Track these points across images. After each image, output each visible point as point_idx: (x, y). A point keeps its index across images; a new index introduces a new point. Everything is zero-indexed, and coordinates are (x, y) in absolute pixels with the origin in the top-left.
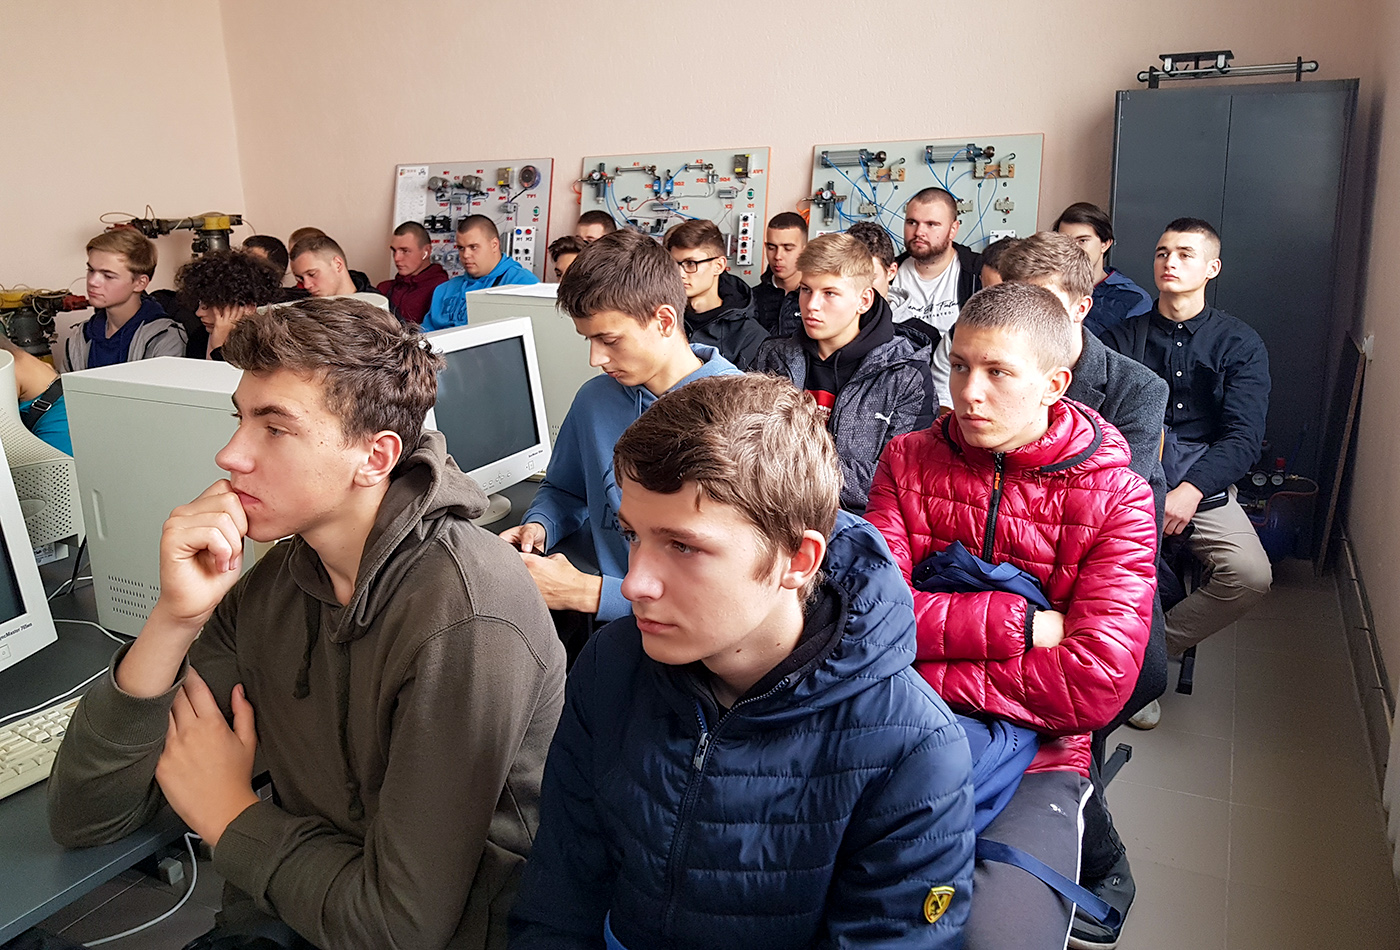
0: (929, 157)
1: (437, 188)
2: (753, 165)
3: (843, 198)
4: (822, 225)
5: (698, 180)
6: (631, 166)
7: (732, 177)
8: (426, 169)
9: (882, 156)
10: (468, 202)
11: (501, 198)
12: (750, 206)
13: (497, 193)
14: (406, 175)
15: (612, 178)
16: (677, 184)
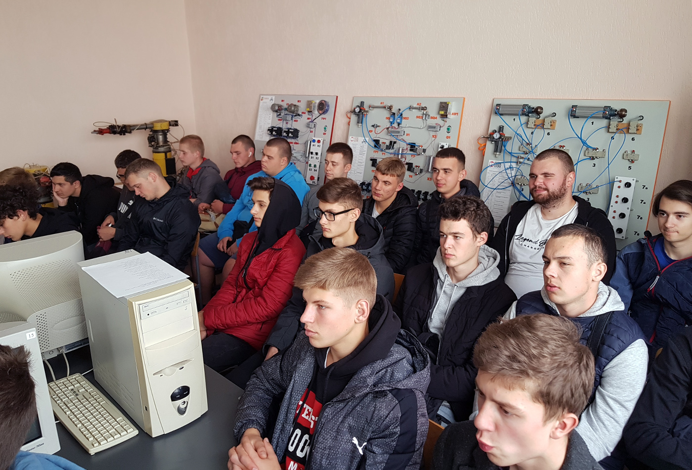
0: (573, 113)
1: (277, 109)
2: (452, 109)
3: (509, 138)
4: (493, 156)
5: (417, 117)
6: (379, 105)
7: (438, 117)
8: (274, 97)
9: (539, 110)
10: (292, 119)
11: (308, 119)
12: (448, 137)
13: (306, 116)
14: (264, 100)
15: (367, 112)
16: (405, 118)
